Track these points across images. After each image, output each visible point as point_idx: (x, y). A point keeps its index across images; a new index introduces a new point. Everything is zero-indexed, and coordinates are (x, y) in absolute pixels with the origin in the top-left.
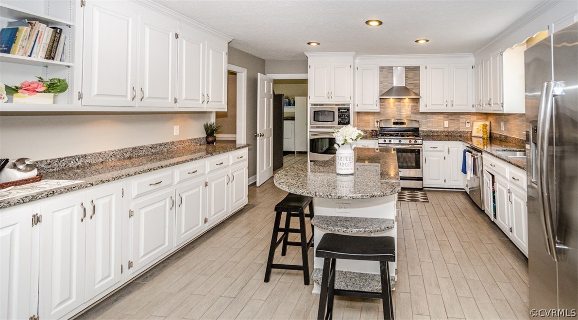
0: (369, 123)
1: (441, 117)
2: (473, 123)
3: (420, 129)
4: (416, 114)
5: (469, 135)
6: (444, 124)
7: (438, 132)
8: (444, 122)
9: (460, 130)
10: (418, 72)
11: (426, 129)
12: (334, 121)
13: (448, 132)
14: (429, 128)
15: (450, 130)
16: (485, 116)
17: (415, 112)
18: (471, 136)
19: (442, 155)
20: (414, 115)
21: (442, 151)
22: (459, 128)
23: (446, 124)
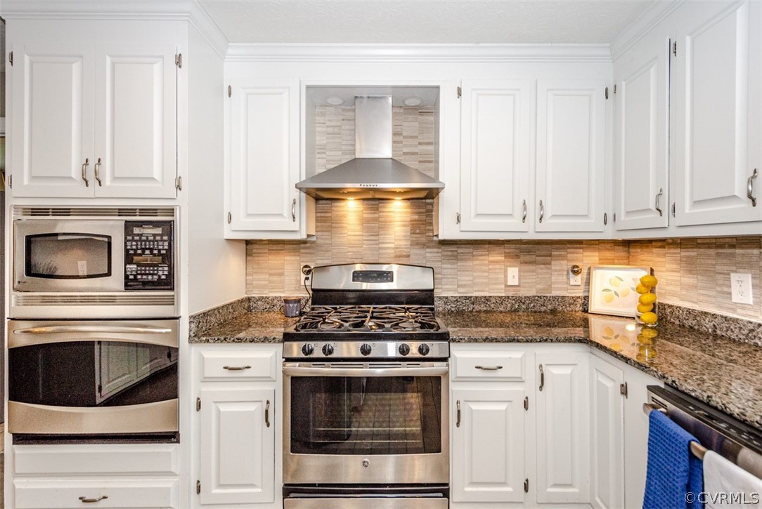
0: (282, 274)
1: (497, 256)
2: (589, 274)
3: (437, 293)
4: (424, 245)
5: (579, 308)
6: (506, 276)
7: (487, 299)
8: (506, 271)
9: (554, 293)
10: (431, 118)
11: (456, 291)
12: (109, 274)
13: (519, 300)
14: (461, 290)
15: (524, 293)
16: (620, 252)
17: (423, 239)
18: (586, 311)
19: (518, 391)
20: (421, 251)
21: (519, 380)
22: (549, 288)
23: (513, 274)
